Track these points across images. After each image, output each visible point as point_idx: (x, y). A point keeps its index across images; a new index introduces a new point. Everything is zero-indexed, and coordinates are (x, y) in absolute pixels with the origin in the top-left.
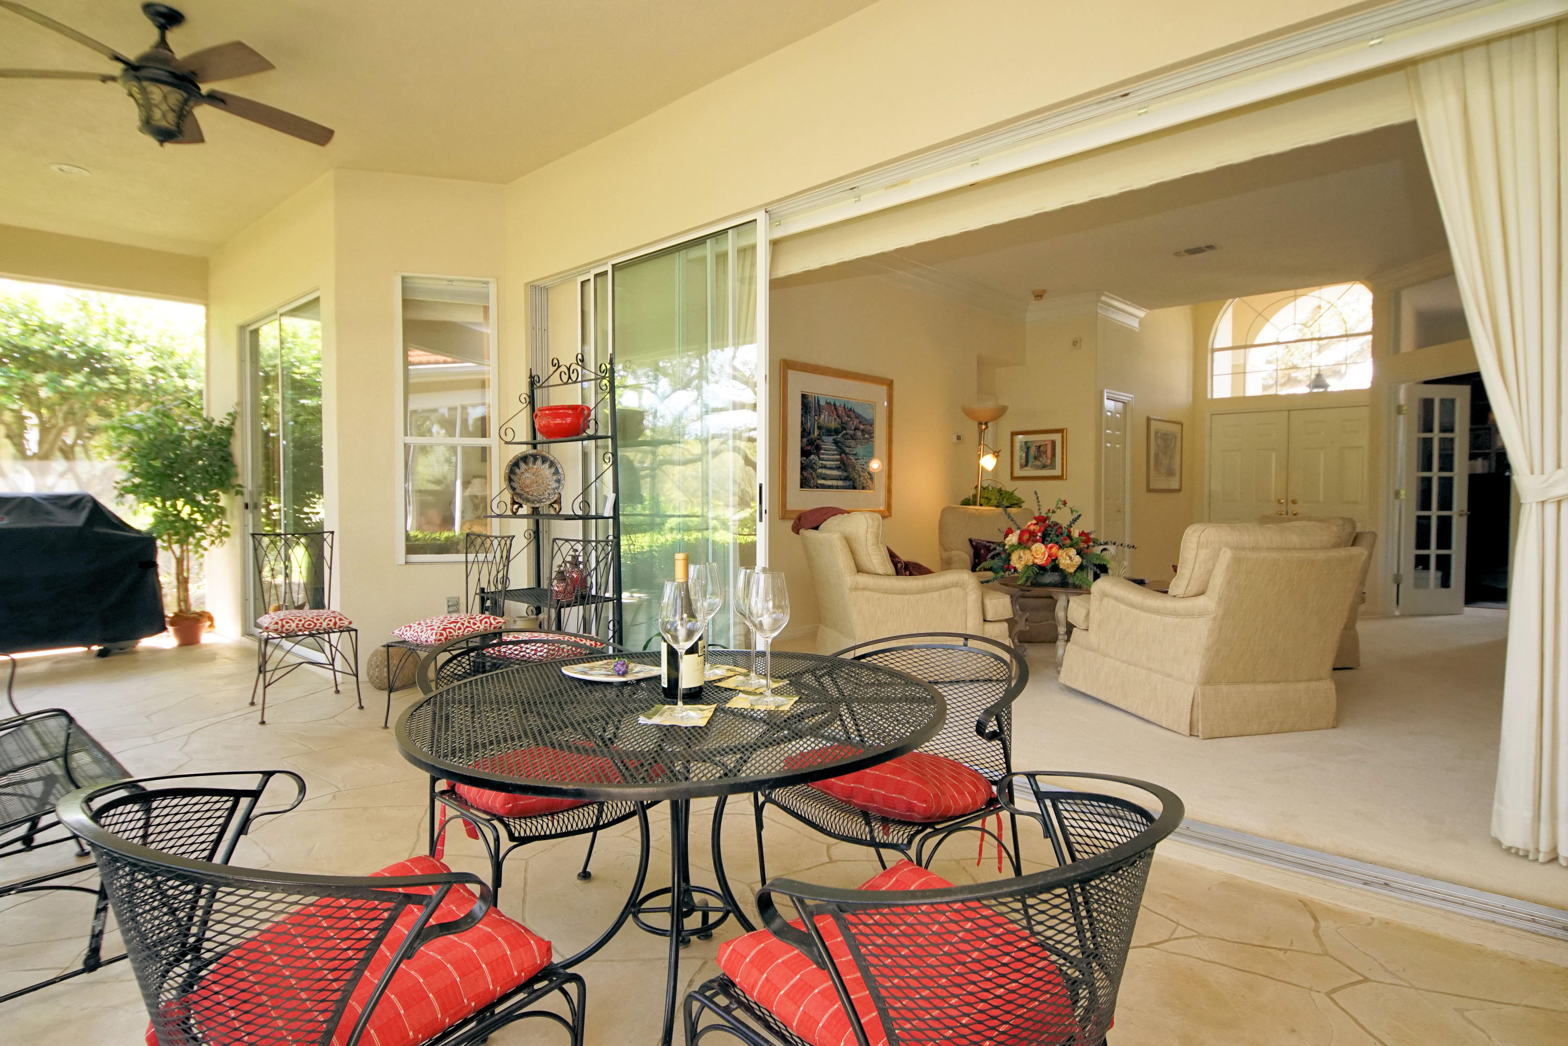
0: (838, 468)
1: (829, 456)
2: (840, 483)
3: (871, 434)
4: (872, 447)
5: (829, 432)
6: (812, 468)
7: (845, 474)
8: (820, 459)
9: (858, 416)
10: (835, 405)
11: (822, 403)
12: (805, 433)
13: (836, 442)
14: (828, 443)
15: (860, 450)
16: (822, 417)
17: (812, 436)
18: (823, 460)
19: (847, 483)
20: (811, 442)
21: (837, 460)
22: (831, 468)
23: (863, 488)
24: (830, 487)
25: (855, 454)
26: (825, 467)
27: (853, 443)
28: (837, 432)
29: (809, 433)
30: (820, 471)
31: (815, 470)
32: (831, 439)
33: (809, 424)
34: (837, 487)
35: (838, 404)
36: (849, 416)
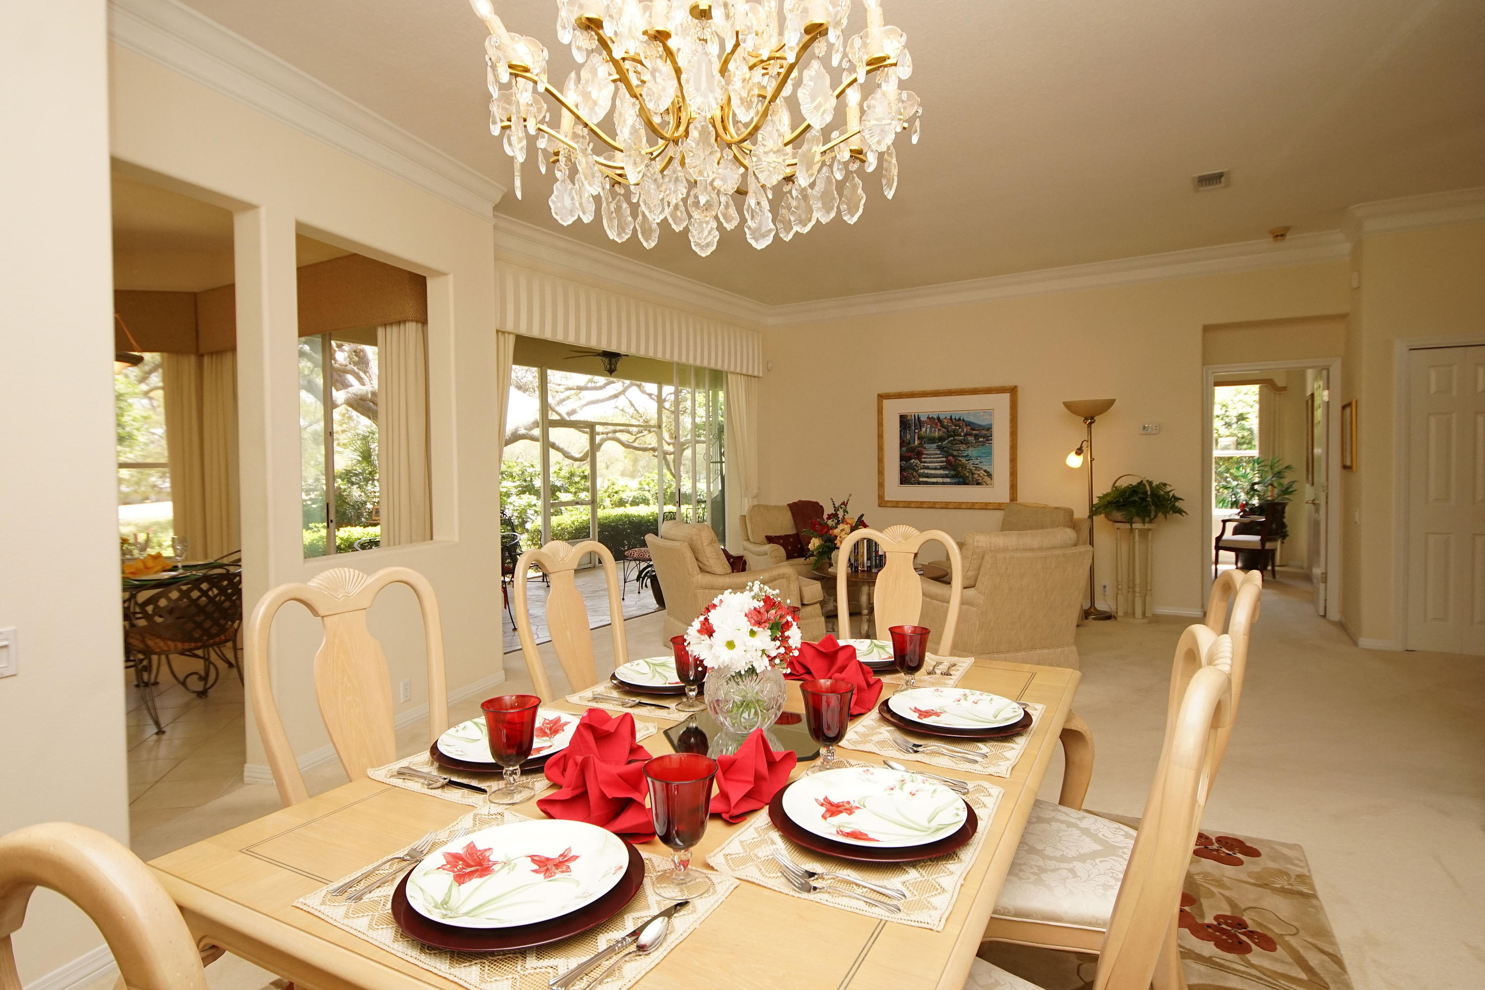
0: (942, 468)
1: (933, 459)
2: (948, 480)
3: (988, 438)
4: (991, 448)
5: (932, 440)
6: (914, 469)
7: (952, 472)
8: (921, 462)
9: (968, 424)
10: (938, 418)
11: (923, 419)
12: (902, 443)
13: (939, 448)
14: (931, 449)
15: (972, 452)
16: (924, 429)
17: (912, 445)
18: (925, 462)
19: (956, 480)
20: (912, 450)
21: (942, 462)
22: (935, 469)
23: (978, 484)
24: (934, 483)
25: (967, 456)
26: (928, 468)
27: (963, 447)
28: (941, 439)
29: (909, 443)
30: (922, 471)
31: (916, 471)
32: (934, 445)
33: (908, 437)
34: (943, 483)
35: (942, 417)
36: (956, 425)
